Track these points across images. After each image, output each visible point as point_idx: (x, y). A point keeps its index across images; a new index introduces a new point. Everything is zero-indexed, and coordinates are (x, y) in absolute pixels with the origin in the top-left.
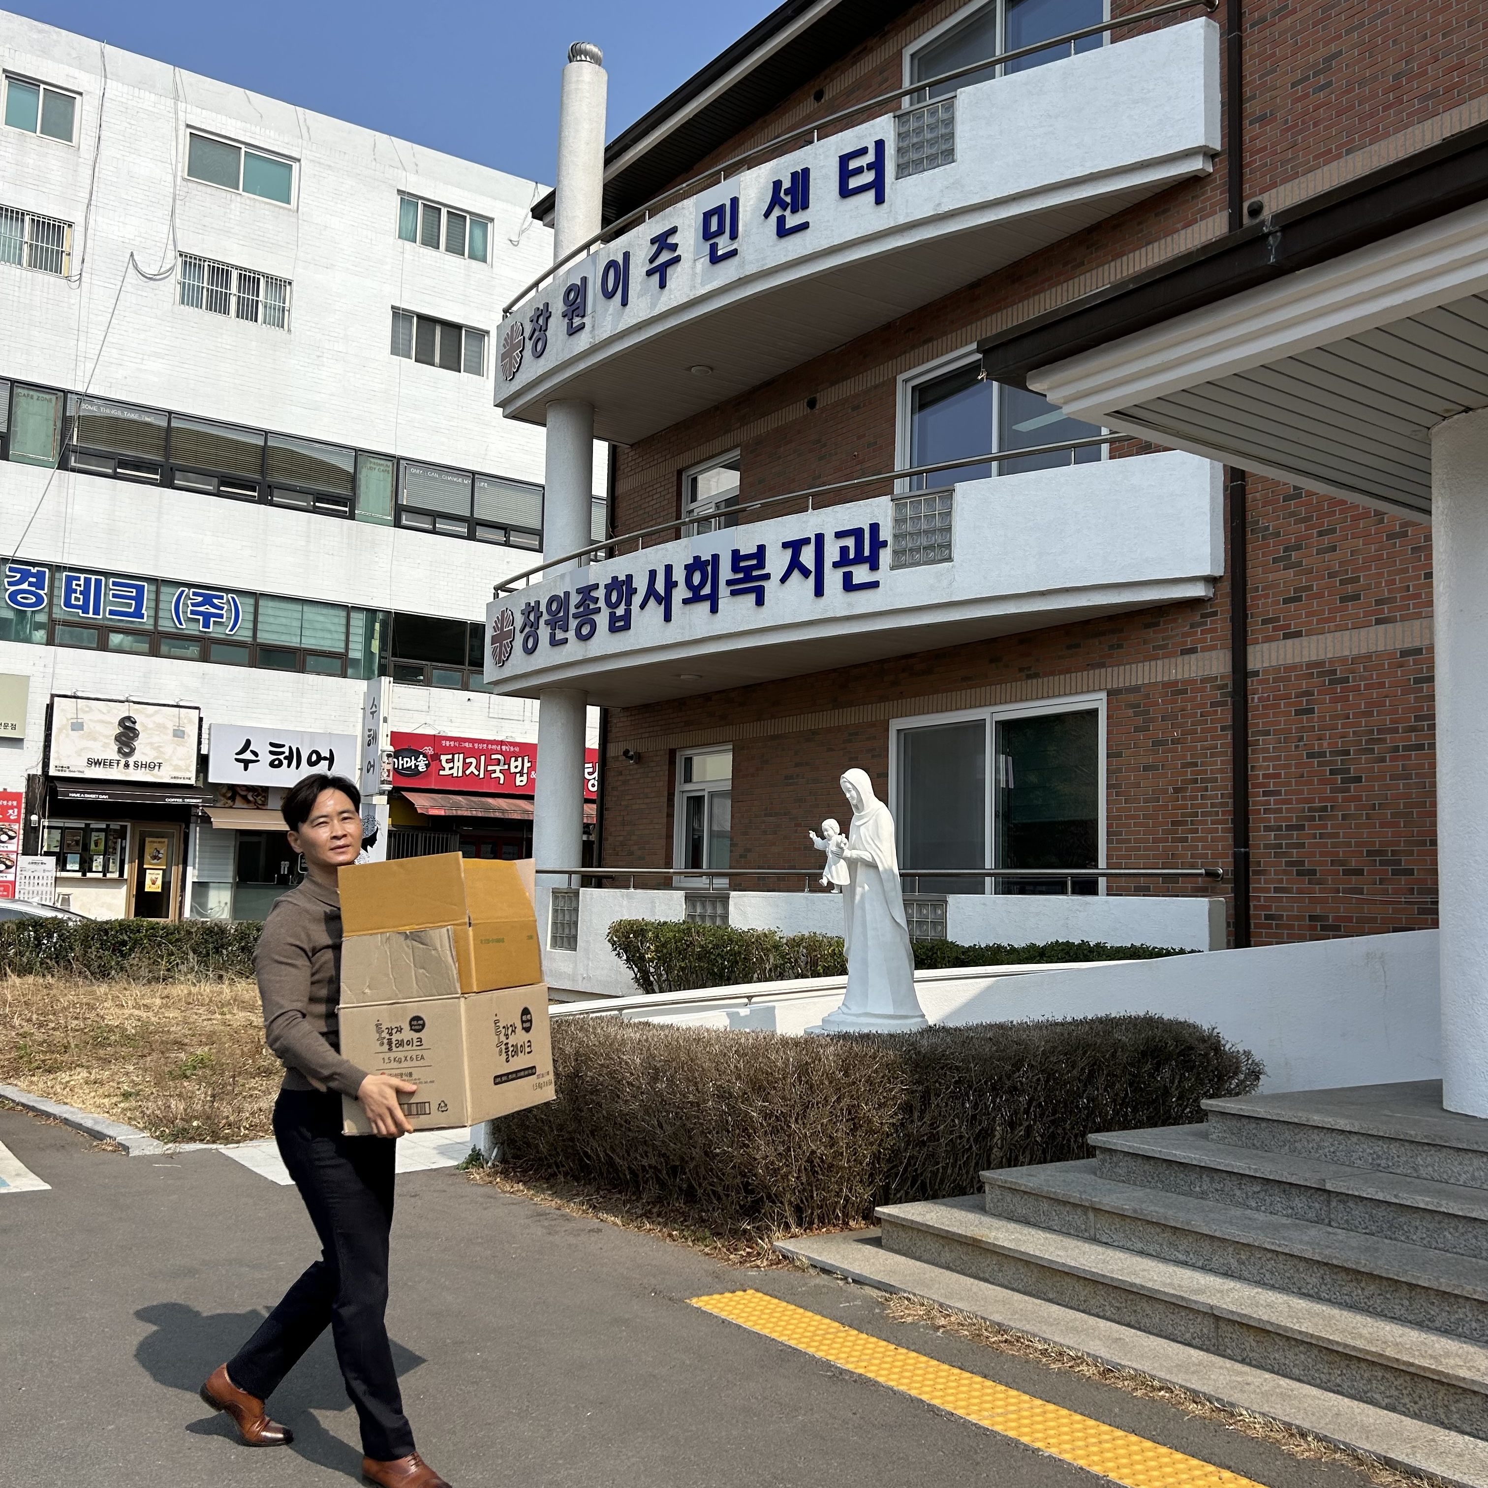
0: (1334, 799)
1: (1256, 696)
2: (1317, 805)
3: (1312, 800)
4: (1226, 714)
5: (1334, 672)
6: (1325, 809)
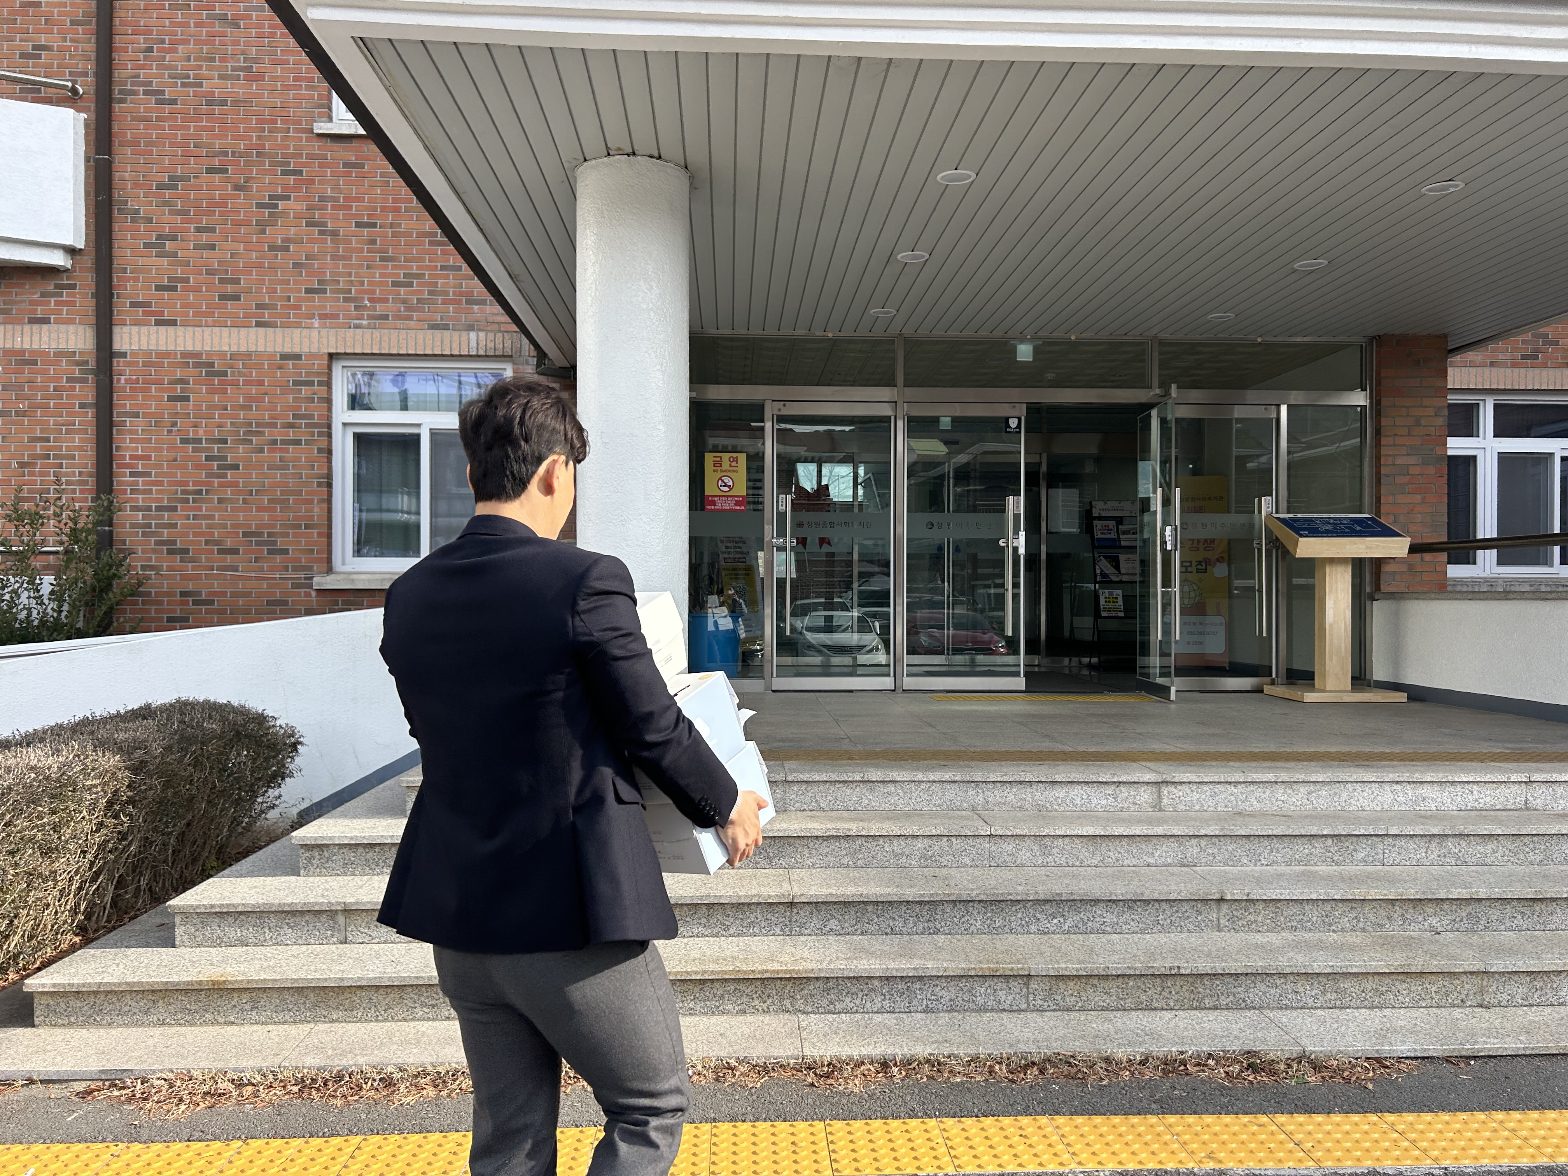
0: (210, 484)
1: (123, 378)
2: (191, 488)
3: (186, 484)
4: (87, 392)
5: (212, 365)
6: (200, 492)
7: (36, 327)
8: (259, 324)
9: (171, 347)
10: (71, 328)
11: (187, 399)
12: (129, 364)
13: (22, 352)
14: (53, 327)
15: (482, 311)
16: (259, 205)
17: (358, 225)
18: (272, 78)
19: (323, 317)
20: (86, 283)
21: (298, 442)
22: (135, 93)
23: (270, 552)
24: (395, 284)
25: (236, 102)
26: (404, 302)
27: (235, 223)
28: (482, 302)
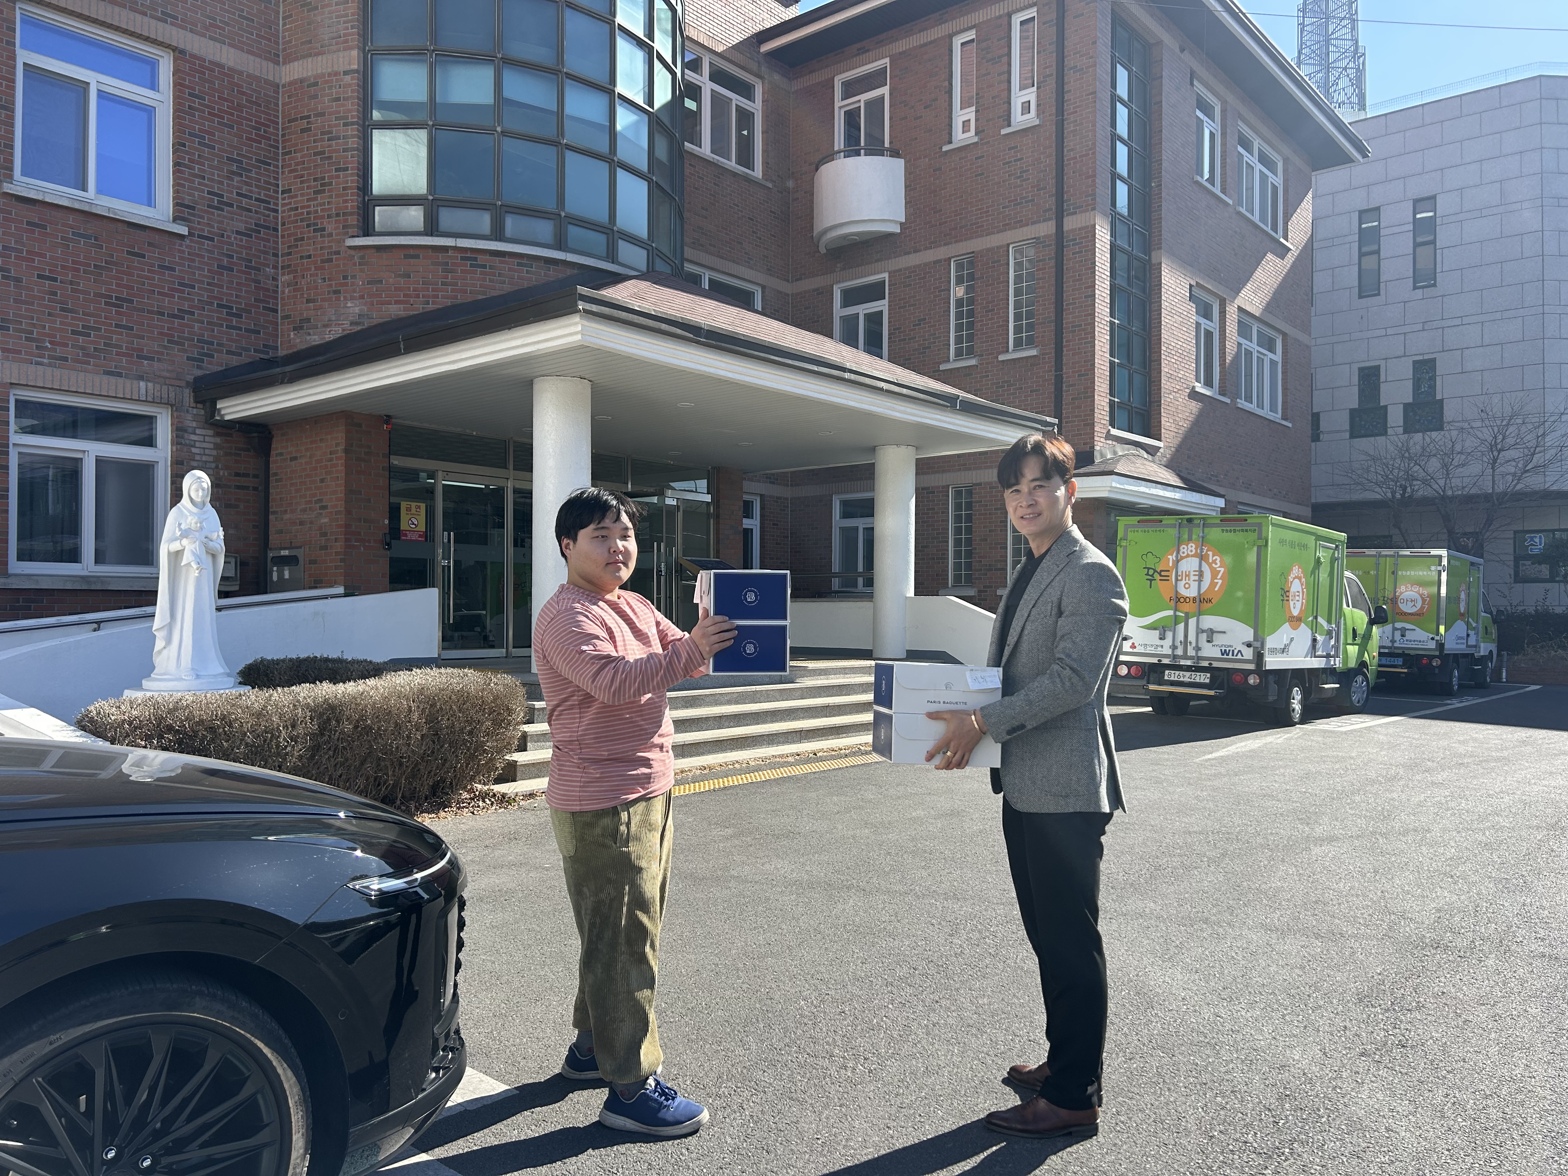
15: (150, 366)
17: (40, 277)
19: (6, 351)
24: (74, 333)
26: (82, 348)
28: (151, 359)
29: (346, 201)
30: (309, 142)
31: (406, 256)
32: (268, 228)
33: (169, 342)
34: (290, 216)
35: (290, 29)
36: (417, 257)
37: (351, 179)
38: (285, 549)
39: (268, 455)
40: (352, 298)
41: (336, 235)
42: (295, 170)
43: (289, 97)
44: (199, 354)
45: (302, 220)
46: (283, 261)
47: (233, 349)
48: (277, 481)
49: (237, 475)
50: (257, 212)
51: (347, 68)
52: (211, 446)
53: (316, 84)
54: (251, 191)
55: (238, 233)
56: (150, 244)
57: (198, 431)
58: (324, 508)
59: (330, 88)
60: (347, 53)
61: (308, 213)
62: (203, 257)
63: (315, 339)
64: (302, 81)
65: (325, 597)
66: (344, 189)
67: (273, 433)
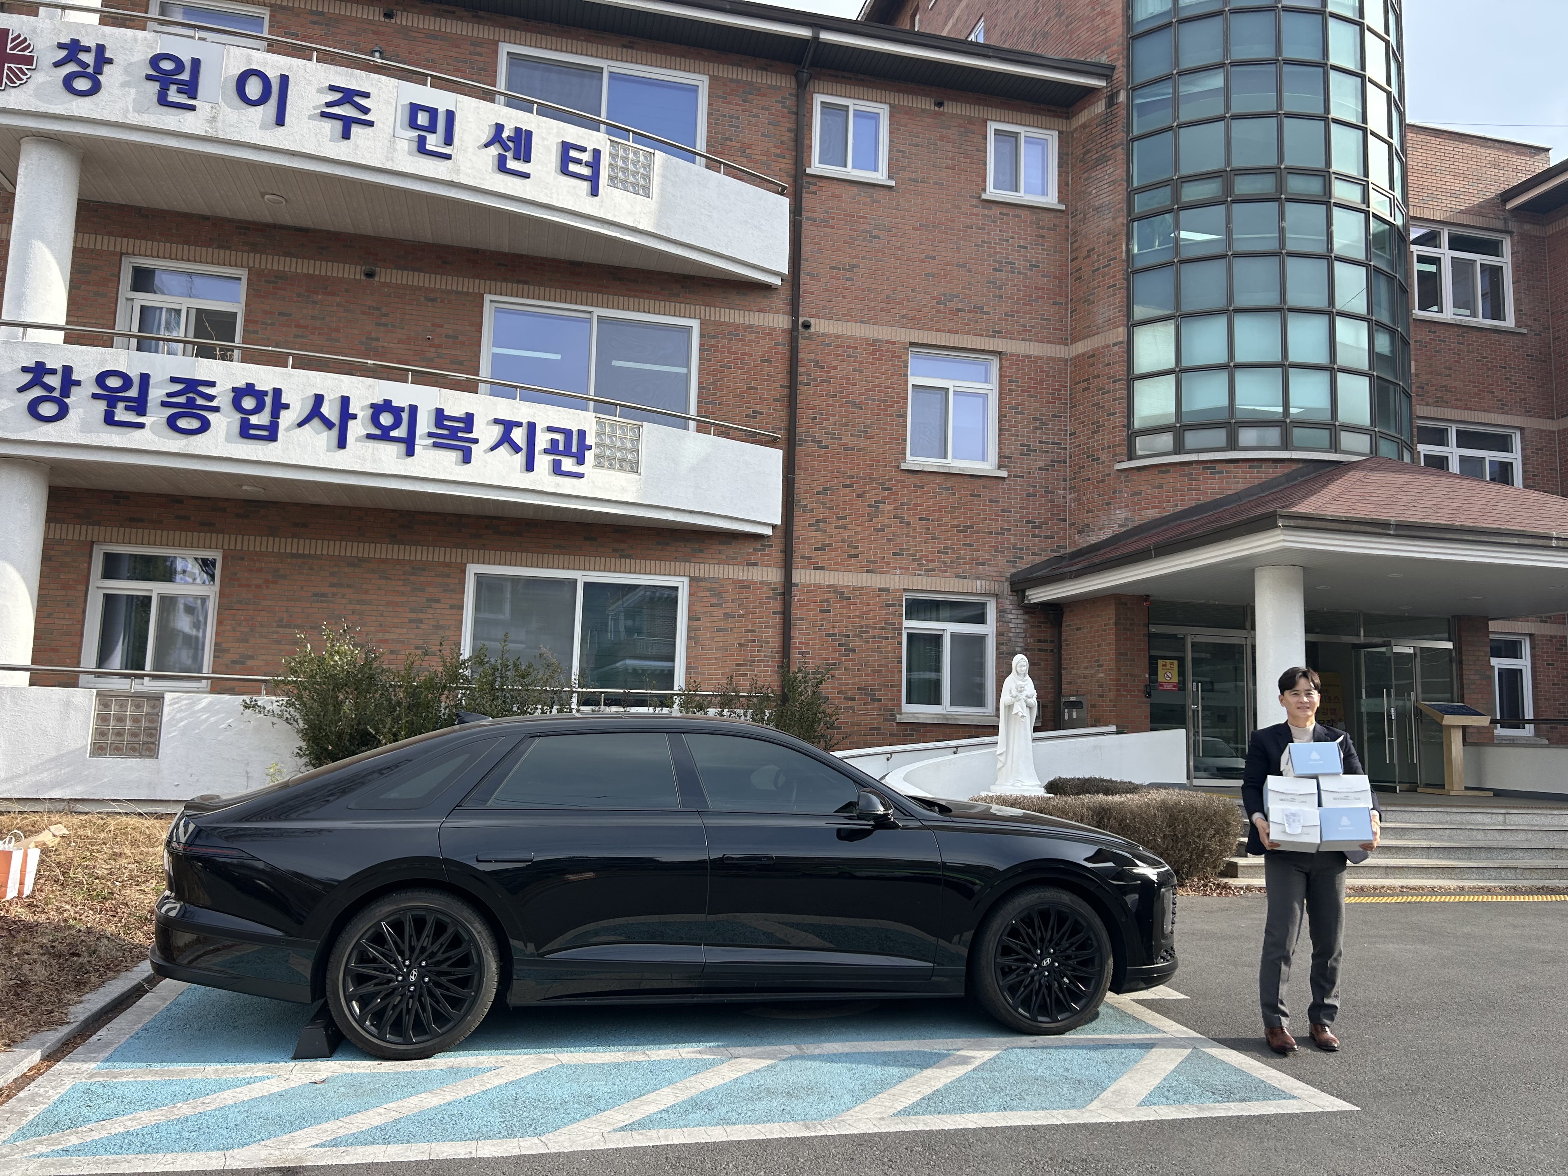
0: (841, 660)
1: (796, 598)
3: (828, 659)
4: (776, 605)
5: (843, 593)
6: (835, 664)
7: (750, 567)
8: (867, 571)
9: (822, 582)
10: (770, 569)
11: (829, 611)
12: (799, 590)
13: (743, 581)
14: (760, 568)
15: (984, 569)
16: (870, 506)
17: (920, 519)
18: (878, 438)
19: (901, 568)
20: (778, 545)
21: (887, 638)
22: (807, 441)
23: (872, 700)
24: (939, 552)
25: (859, 450)
26: (944, 562)
27: (856, 515)
28: (984, 564)
29: (1115, 437)
30: (1088, 397)
31: (1160, 472)
32: (1059, 462)
33: (995, 551)
34: (1075, 452)
35: (1075, 319)
36: (1168, 471)
37: (1119, 420)
38: (1073, 696)
39: (1061, 626)
40: (1119, 508)
41: (1109, 462)
42: (1080, 418)
43: (1075, 367)
44: (1014, 557)
45: (1083, 454)
46: (1070, 484)
47: (1036, 551)
48: (1067, 645)
49: (1039, 641)
50: (1052, 452)
51: (1115, 341)
52: (1022, 621)
53: (1093, 356)
54: (1049, 438)
55: (1040, 469)
56: (984, 487)
57: (1013, 612)
58: (1101, 666)
59: (1103, 357)
60: (1115, 330)
61: (1088, 448)
62: (1017, 490)
63: (1093, 539)
64: (1083, 355)
65: (1102, 734)
66: (1114, 428)
67: (1065, 610)
